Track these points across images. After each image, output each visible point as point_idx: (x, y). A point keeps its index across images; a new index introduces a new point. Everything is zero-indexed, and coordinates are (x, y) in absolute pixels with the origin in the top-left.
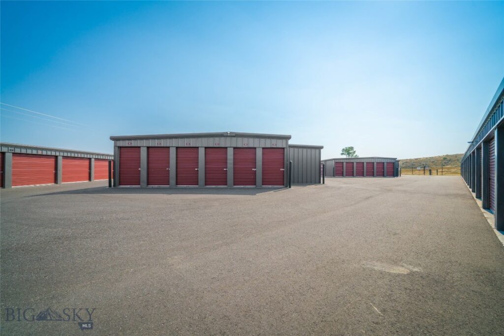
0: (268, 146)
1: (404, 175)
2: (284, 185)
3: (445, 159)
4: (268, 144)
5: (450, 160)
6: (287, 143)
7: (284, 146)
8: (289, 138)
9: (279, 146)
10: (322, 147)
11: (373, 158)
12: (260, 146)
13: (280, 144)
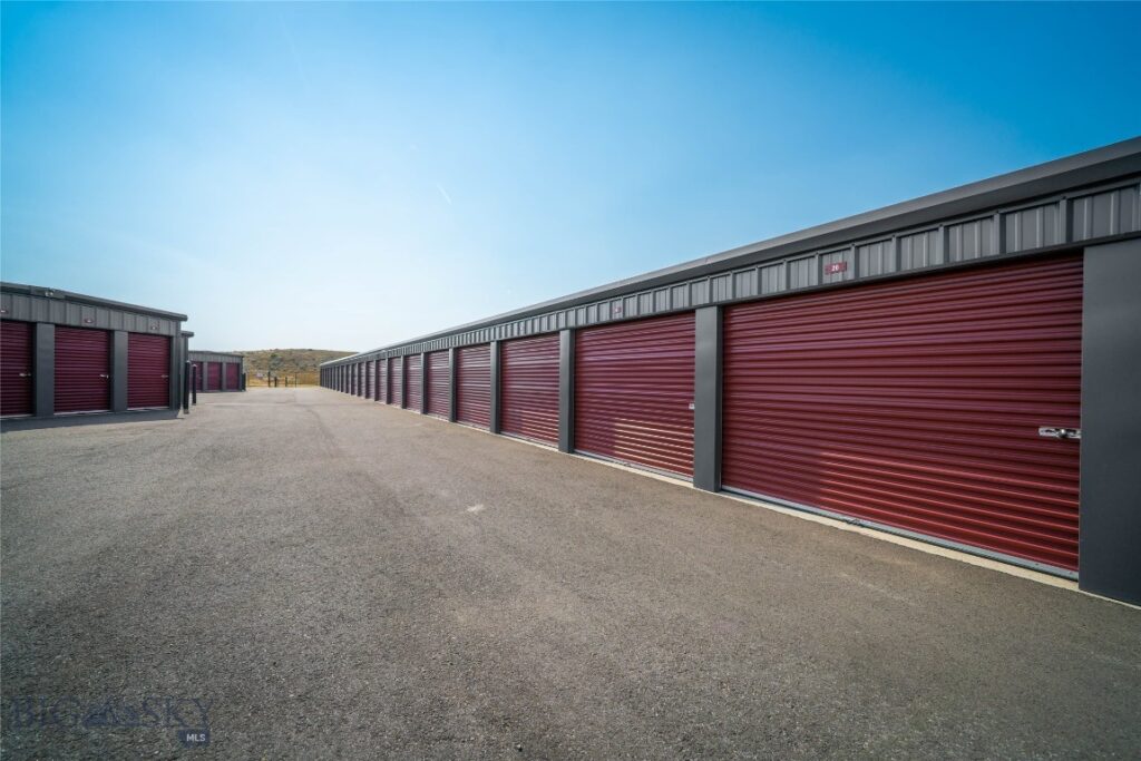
0: (141, 329)
1: (253, 389)
2: (168, 405)
3: (273, 356)
4: (141, 325)
5: (282, 360)
6: (178, 327)
7: (173, 333)
8: (184, 318)
9: (164, 331)
10: (191, 335)
11: (202, 353)
12: (125, 329)
13: (164, 328)
